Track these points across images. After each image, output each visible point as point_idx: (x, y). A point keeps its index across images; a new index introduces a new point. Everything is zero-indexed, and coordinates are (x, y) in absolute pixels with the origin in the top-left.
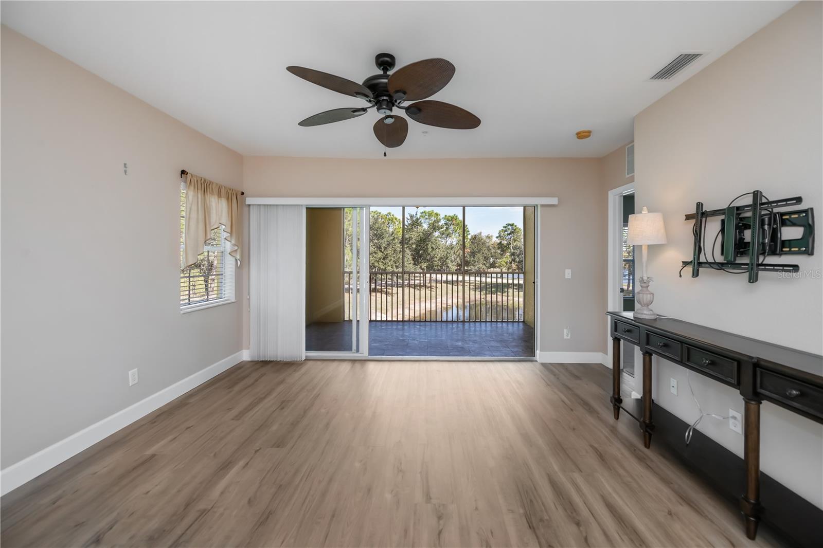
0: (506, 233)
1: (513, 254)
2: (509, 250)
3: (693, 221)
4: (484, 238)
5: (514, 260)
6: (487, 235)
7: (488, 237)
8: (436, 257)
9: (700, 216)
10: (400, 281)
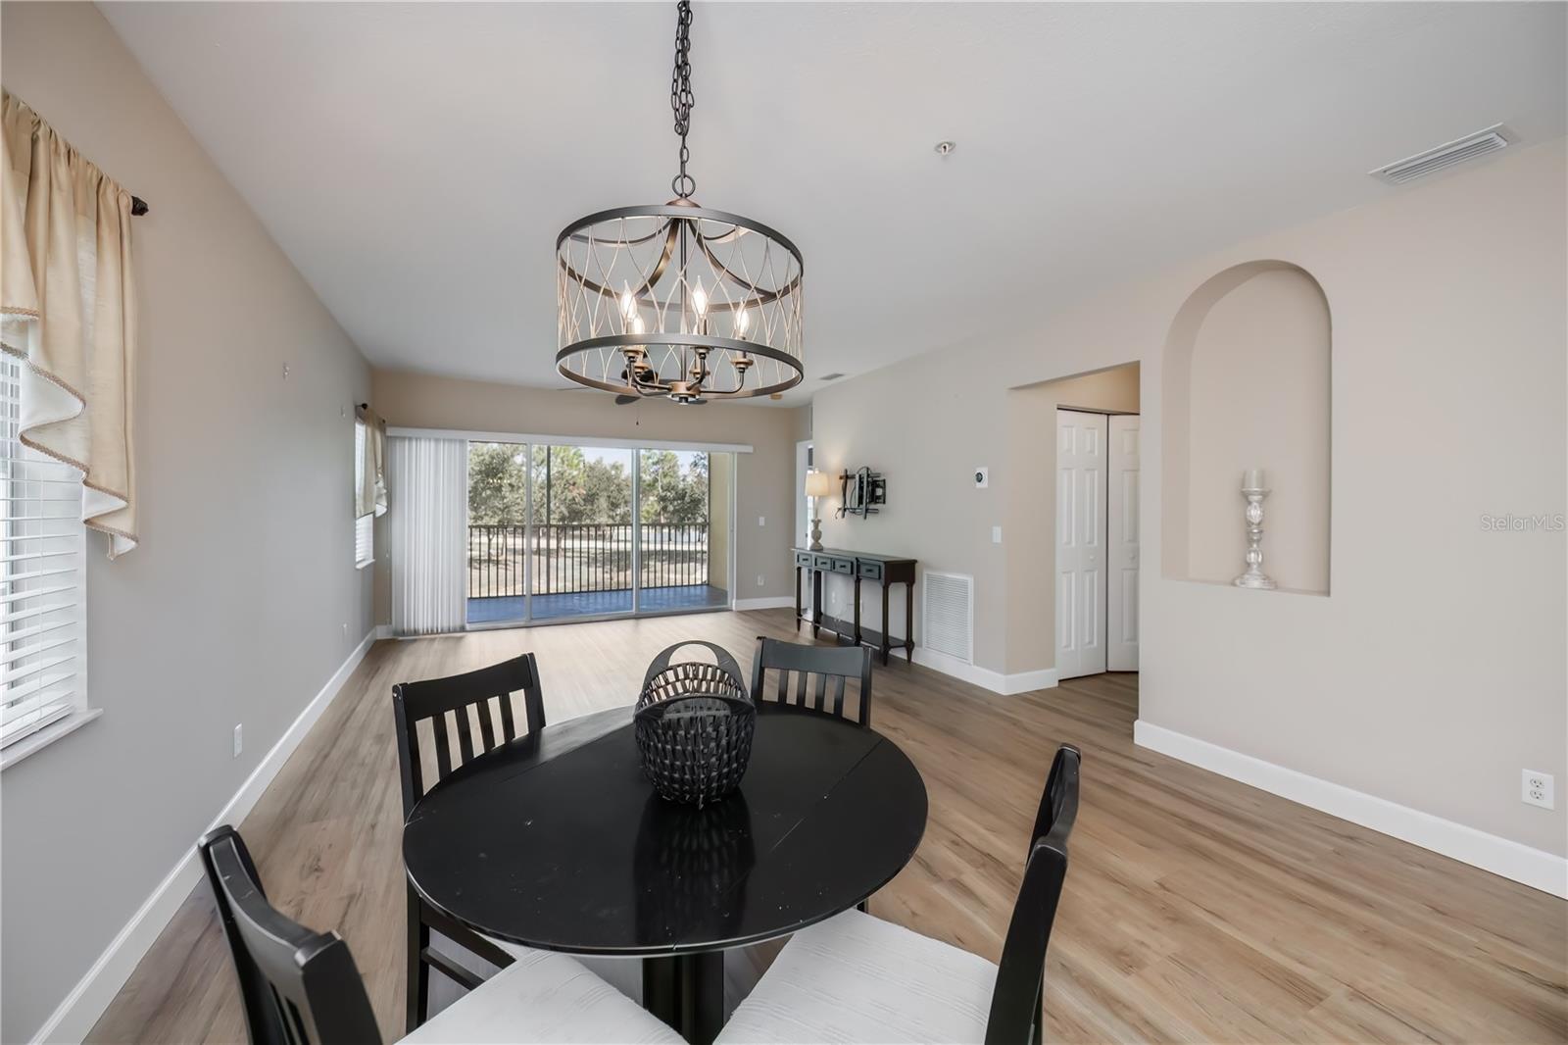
0: (651, 461)
1: (663, 499)
2: (656, 493)
3: (842, 481)
4: (608, 468)
5: (664, 509)
6: (612, 463)
7: (615, 467)
8: (518, 504)
9: (846, 477)
10: (543, 543)
